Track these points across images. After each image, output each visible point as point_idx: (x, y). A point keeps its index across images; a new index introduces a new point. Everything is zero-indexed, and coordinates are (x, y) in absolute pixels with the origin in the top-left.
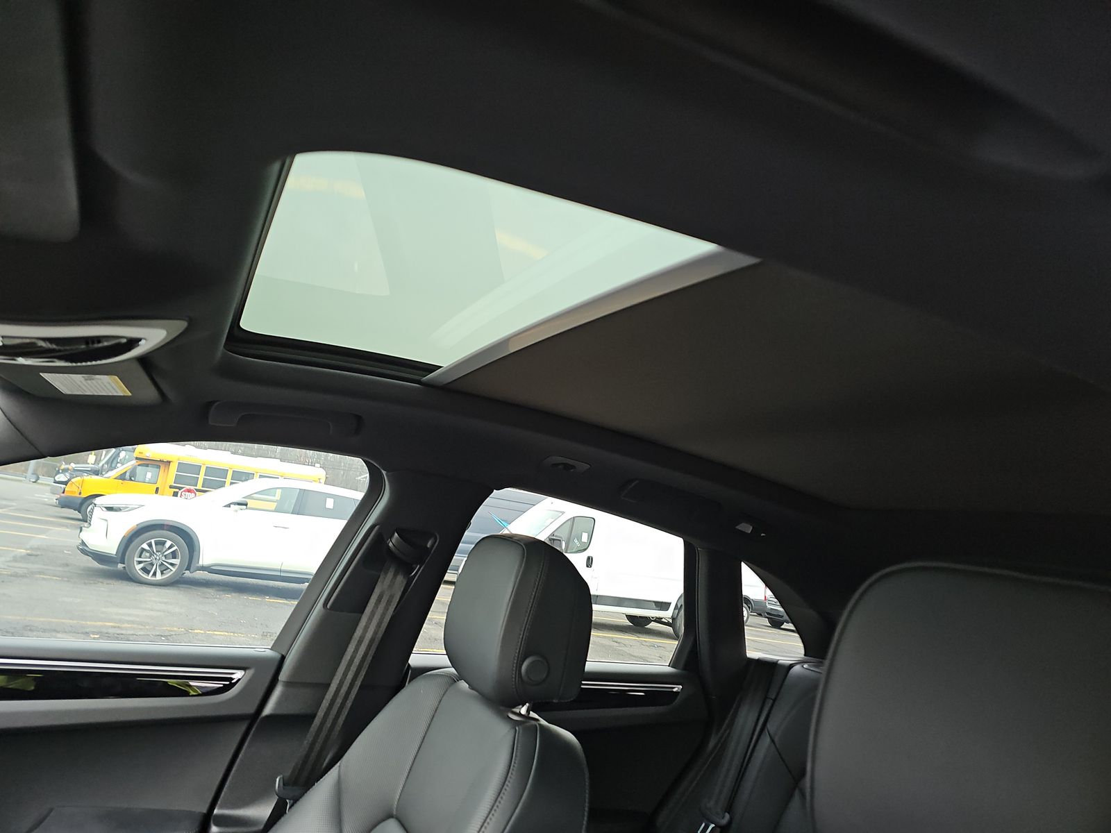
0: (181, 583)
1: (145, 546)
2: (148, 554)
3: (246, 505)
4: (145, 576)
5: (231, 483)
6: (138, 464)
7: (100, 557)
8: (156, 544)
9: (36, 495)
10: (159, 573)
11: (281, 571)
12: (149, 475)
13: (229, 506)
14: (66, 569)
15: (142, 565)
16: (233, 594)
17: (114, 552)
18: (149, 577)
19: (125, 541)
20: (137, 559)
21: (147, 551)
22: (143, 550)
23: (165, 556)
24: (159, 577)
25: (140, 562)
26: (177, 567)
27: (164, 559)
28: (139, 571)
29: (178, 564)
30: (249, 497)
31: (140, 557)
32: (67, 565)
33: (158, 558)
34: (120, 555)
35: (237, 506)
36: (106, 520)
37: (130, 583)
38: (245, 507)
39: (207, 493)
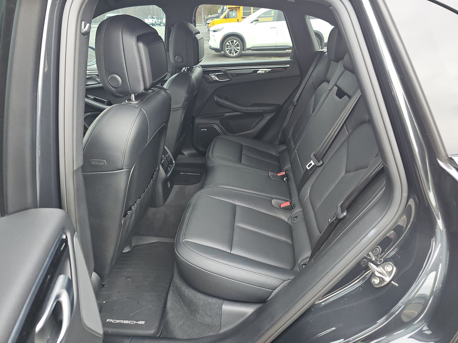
0: (242, 56)
1: (228, 44)
2: (229, 47)
3: (258, 21)
4: (230, 55)
5: (254, 12)
6: (229, 10)
7: (216, 50)
8: (231, 42)
9: (205, 30)
10: (234, 53)
11: (276, 46)
12: (234, 15)
13: (252, 22)
14: (208, 55)
15: (228, 51)
16: (260, 58)
17: (219, 48)
18: (232, 55)
19: (221, 43)
20: (226, 49)
21: (229, 45)
22: (227, 45)
23: (235, 46)
24: (235, 54)
25: (228, 50)
26: (239, 50)
27: (235, 47)
28: (228, 53)
29: (240, 49)
30: (258, 17)
31: (227, 48)
32: (209, 54)
33: (233, 47)
34: (221, 48)
35: (255, 22)
36: (214, 36)
37: (226, 58)
38: (258, 22)
39: (246, 18)
